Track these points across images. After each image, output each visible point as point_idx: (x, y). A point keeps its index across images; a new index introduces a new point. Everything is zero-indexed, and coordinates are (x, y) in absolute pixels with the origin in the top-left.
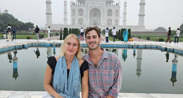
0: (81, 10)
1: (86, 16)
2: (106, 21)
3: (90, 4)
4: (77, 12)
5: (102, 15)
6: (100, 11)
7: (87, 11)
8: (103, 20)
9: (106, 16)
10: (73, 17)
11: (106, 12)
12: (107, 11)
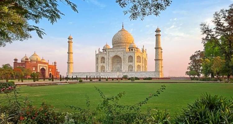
0: (103, 58)
1: (107, 64)
2: (127, 67)
3: (111, 52)
4: (99, 60)
5: (123, 62)
6: (120, 58)
7: (109, 59)
8: (124, 67)
9: (127, 62)
10: (97, 65)
11: (127, 59)
12: (128, 57)
